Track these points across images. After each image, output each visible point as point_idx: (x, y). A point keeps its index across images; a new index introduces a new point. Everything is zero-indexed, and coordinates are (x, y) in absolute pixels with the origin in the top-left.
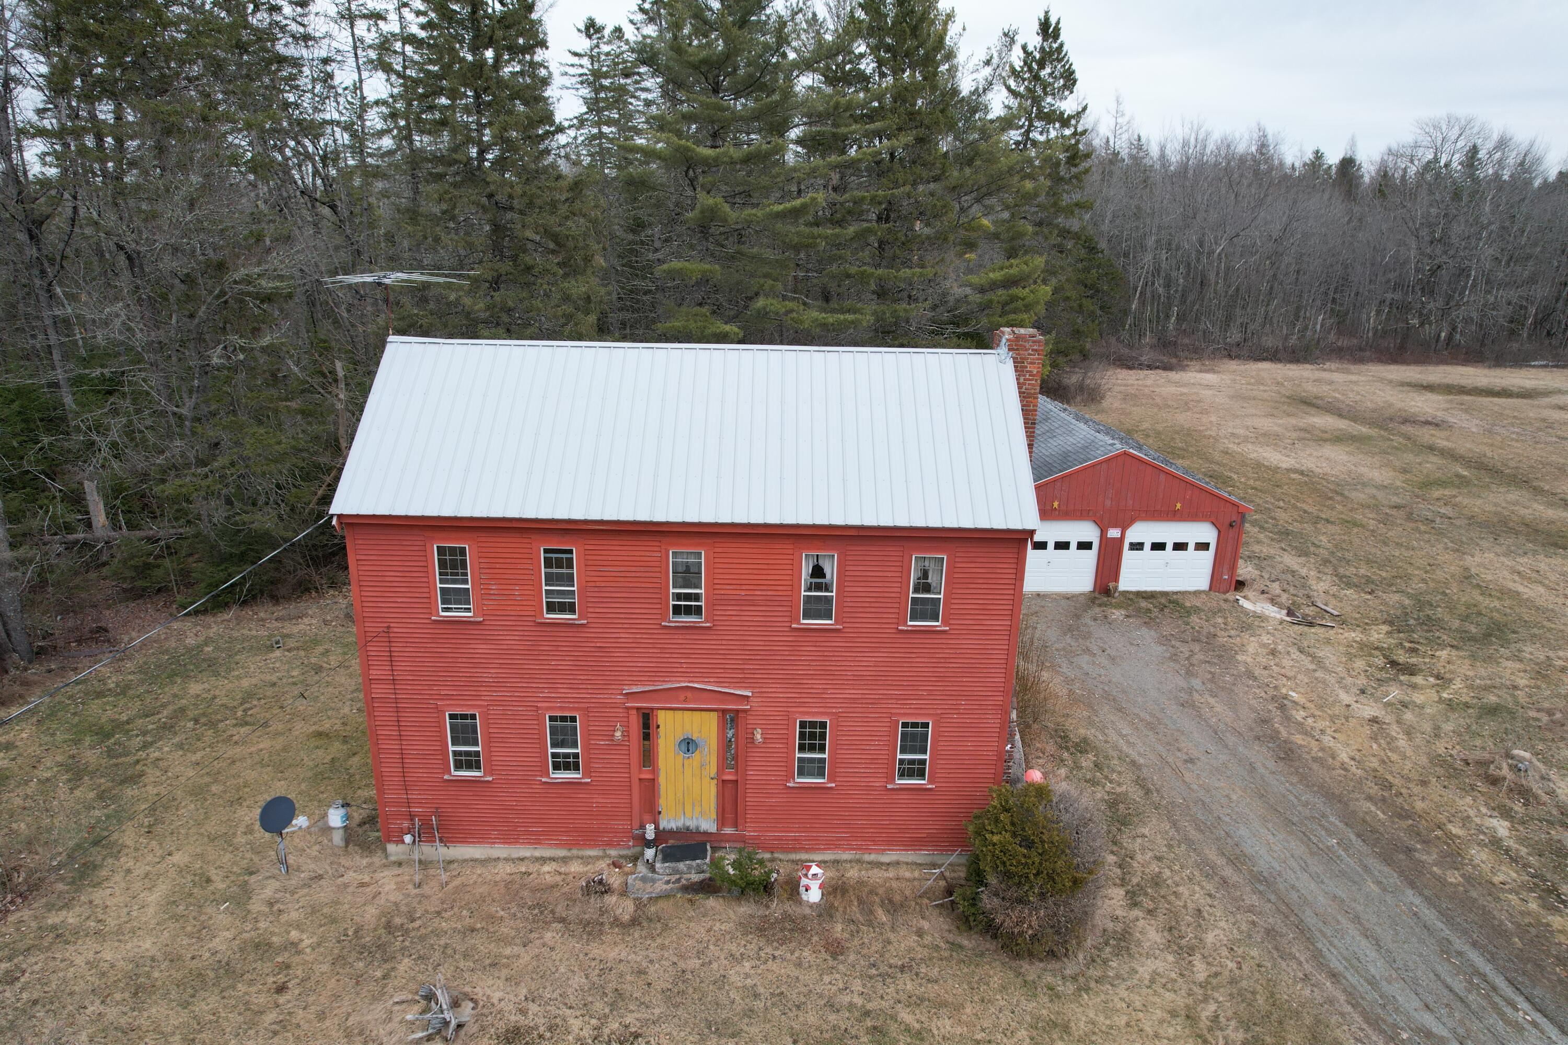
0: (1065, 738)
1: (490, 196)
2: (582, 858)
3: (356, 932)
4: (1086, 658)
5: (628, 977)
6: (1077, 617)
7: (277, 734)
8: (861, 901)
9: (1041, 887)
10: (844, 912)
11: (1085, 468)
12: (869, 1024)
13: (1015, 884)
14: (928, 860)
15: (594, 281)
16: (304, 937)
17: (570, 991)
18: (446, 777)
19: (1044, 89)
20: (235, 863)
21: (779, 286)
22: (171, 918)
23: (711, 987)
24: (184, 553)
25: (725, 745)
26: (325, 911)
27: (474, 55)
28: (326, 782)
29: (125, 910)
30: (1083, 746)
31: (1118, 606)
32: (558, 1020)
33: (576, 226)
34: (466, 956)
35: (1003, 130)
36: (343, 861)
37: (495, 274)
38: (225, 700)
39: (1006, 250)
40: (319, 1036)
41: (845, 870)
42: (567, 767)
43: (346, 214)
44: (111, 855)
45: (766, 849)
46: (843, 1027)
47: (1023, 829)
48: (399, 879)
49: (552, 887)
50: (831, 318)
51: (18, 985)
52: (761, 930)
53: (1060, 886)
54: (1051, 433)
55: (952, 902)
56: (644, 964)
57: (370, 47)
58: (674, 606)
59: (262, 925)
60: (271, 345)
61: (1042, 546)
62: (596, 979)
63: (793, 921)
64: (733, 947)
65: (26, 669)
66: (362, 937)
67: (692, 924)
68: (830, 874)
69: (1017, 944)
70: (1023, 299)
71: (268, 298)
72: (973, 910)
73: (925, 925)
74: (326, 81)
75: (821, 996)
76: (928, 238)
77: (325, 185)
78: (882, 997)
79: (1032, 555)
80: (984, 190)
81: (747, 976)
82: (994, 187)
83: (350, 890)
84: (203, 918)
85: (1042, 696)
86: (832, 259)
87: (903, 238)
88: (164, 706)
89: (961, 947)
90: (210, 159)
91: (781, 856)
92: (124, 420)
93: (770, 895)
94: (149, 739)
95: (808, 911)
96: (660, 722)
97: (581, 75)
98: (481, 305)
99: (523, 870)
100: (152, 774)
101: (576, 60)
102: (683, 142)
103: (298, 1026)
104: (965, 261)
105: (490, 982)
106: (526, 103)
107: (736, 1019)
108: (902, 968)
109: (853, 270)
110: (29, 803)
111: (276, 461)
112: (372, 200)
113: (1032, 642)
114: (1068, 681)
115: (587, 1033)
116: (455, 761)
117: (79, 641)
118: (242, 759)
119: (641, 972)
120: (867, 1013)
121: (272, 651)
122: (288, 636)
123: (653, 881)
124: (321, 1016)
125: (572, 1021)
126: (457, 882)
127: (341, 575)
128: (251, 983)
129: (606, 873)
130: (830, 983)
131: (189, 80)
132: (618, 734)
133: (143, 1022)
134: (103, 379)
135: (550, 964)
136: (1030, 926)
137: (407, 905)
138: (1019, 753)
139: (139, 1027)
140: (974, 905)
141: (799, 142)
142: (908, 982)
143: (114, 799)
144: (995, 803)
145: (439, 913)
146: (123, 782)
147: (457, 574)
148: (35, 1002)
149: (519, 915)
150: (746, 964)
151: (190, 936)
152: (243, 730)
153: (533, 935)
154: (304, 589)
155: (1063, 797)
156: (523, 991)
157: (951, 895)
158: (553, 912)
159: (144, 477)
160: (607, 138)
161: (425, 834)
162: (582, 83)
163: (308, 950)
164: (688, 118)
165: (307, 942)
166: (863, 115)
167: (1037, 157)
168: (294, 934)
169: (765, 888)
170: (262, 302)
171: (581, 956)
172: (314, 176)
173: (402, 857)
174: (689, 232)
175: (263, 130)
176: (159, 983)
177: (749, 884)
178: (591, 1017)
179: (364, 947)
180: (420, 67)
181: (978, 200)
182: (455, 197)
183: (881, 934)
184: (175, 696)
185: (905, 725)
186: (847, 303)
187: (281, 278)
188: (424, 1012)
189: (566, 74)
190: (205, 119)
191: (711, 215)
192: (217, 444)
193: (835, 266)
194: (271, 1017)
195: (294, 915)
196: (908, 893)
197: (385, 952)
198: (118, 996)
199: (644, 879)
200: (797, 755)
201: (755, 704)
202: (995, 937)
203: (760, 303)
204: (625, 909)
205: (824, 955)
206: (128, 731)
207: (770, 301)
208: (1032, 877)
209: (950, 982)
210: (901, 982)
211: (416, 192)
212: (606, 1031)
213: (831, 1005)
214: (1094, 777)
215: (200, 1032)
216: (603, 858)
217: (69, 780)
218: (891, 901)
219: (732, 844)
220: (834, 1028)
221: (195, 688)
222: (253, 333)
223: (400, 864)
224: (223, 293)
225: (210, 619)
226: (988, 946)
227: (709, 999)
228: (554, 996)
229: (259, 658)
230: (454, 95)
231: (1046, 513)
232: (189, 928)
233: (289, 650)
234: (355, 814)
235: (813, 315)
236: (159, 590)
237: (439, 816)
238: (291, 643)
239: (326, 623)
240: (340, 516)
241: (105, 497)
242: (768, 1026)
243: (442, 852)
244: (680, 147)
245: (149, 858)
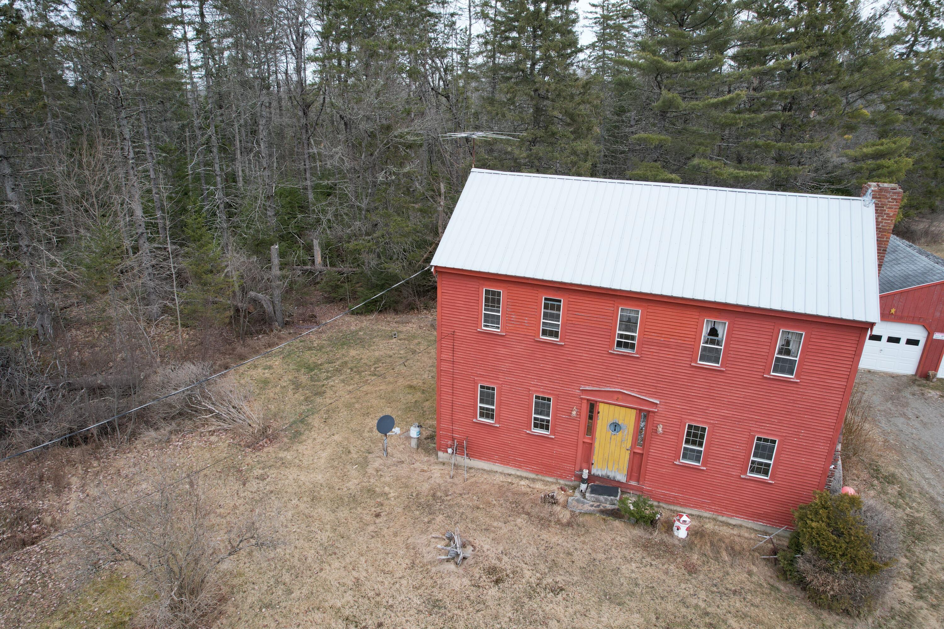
0: (877, 471)
1: (536, 90)
2: (543, 481)
3: (417, 495)
4: (902, 420)
5: (561, 555)
6: (899, 391)
7: (390, 383)
8: (712, 544)
9: (844, 565)
10: (701, 548)
11: (922, 288)
12: (707, 621)
13: (824, 557)
14: (763, 528)
15: (592, 143)
16: (391, 491)
17: (527, 554)
18: (474, 420)
19: (932, 12)
20: (362, 446)
21: (709, 151)
22: (331, 467)
23: (610, 573)
24: (354, 282)
25: (638, 431)
26: (403, 480)
27: (535, 6)
28: (411, 413)
29: (311, 458)
30: (891, 479)
31: (935, 388)
32: (518, 569)
33: (584, 109)
34: (472, 521)
35: (891, 45)
36: (415, 456)
37: (534, 137)
38: (366, 361)
39: (878, 133)
40: (393, 544)
41: (705, 522)
42: (542, 427)
43: (454, 101)
44: (308, 429)
45: (655, 499)
46: (690, 618)
47: (836, 523)
48: (442, 472)
49: (525, 494)
50: (742, 173)
51: (266, 482)
52: (645, 547)
53: (860, 568)
54: (897, 261)
55: (776, 559)
56: (572, 550)
57: (477, 5)
58: (618, 341)
59: (372, 480)
60: (408, 172)
61: (878, 338)
62: (542, 551)
63: (667, 546)
64: (627, 553)
65: (280, 331)
66: (420, 499)
67: (603, 533)
68: (694, 523)
69: (821, 599)
70: (888, 167)
71: (410, 146)
72: (790, 568)
73: (755, 569)
74: (451, 26)
75: (678, 595)
76: (819, 122)
77: (444, 85)
78: (718, 607)
79: (869, 344)
80: (869, 89)
81: (633, 571)
82: (876, 87)
83: (417, 472)
84: (345, 470)
85: (863, 438)
86: (746, 136)
87: (800, 123)
88: (337, 359)
89: (778, 589)
90: (390, 70)
91: (664, 506)
92: (335, 208)
93: (654, 527)
94: (330, 375)
95: (676, 542)
96: (600, 410)
97: (595, 18)
98: (524, 155)
99: (510, 481)
100: (329, 393)
101: (593, 9)
102: (656, 58)
103: (384, 536)
104: (844, 139)
105: (484, 539)
106: (563, 35)
107: (622, 595)
108: (735, 592)
109: (761, 142)
110: (276, 397)
111: (405, 236)
112: (469, 94)
113: (860, 402)
114: (884, 433)
115: (533, 580)
116: (480, 412)
117: (304, 321)
118: (371, 393)
119: (569, 554)
120: (707, 614)
121: (392, 339)
122: (400, 332)
123: (583, 503)
124: (395, 534)
125: (526, 571)
126: (472, 480)
127: (431, 303)
128: (364, 508)
129: (556, 492)
130: (685, 589)
131: (385, 28)
132: (574, 413)
133: (313, 514)
134: (327, 187)
135: (518, 537)
136: (832, 589)
137: (445, 487)
138: (839, 473)
139: (313, 516)
140: (792, 565)
141: (734, 58)
142: (737, 602)
143: (312, 402)
144: (817, 501)
145: (461, 494)
146: (316, 394)
147: (494, 307)
148: (272, 492)
149: (504, 505)
150: (633, 565)
151: (339, 478)
152: (373, 378)
153: (510, 518)
154: (411, 308)
155: (870, 509)
156: (501, 548)
157: (775, 555)
158: (523, 508)
159: (340, 239)
160: (608, 58)
161: (459, 450)
162: (596, 23)
163: (393, 499)
164: (661, 43)
165: (392, 495)
166: (782, 39)
167: (917, 64)
168: (387, 489)
169: (652, 522)
170: (407, 148)
171: (536, 536)
172: (439, 80)
173: (445, 460)
174: (654, 116)
175: (417, 55)
176: (323, 497)
177: (642, 517)
178: (537, 572)
179: (420, 504)
180: (504, 15)
181: (861, 97)
182: (516, 90)
183: (723, 567)
184: (343, 355)
185: (759, 439)
186: (754, 165)
187: (417, 135)
188: (447, 546)
189: (587, 18)
190: (390, 48)
191: (669, 104)
192: (376, 225)
193: (748, 140)
194: (371, 528)
195: (388, 479)
196: (745, 546)
197: (430, 509)
198: (305, 499)
199: (578, 501)
200: (684, 445)
201: (660, 409)
202: (804, 589)
203: (696, 161)
204: (565, 516)
205: (683, 571)
206: (320, 369)
207: (702, 160)
208: (838, 556)
209: (767, 610)
210: (732, 600)
211: (494, 88)
212: (545, 582)
213: (683, 602)
214: (897, 502)
215: (339, 526)
216: (556, 483)
217: (293, 389)
218: (732, 548)
219: (634, 492)
220: (684, 617)
221: (353, 353)
222: (401, 165)
223: (444, 464)
224: (388, 142)
225: (363, 318)
226: (798, 594)
227: (608, 579)
228: (518, 555)
229: (385, 342)
230: (521, 31)
231: (885, 316)
232: (338, 474)
233: (400, 340)
234: (424, 433)
235: (730, 170)
236: (341, 300)
237: (468, 442)
238: (402, 336)
239: (420, 328)
240: (436, 267)
241: (322, 250)
242: (641, 604)
243: (466, 461)
244: (654, 60)
245: (324, 434)
